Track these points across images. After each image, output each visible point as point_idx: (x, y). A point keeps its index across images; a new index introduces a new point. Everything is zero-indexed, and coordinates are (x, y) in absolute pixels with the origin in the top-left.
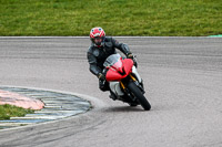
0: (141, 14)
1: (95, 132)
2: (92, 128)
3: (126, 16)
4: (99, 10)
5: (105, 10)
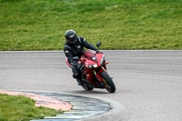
0: (151, 31)
3: (139, 33)
5: (122, 28)
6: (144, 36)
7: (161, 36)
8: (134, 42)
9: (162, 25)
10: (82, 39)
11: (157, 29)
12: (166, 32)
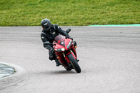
0: (46, 12)
1: (17, 87)
2: (15, 85)
3: (36, 13)
4: (19, 10)
5: (23, 10)
6: (41, 16)
7: (53, 15)
8: (33, 20)
9: (54, 8)
10: (56, 27)
11: (50, 10)
12: (57, 13)
